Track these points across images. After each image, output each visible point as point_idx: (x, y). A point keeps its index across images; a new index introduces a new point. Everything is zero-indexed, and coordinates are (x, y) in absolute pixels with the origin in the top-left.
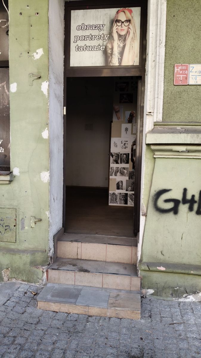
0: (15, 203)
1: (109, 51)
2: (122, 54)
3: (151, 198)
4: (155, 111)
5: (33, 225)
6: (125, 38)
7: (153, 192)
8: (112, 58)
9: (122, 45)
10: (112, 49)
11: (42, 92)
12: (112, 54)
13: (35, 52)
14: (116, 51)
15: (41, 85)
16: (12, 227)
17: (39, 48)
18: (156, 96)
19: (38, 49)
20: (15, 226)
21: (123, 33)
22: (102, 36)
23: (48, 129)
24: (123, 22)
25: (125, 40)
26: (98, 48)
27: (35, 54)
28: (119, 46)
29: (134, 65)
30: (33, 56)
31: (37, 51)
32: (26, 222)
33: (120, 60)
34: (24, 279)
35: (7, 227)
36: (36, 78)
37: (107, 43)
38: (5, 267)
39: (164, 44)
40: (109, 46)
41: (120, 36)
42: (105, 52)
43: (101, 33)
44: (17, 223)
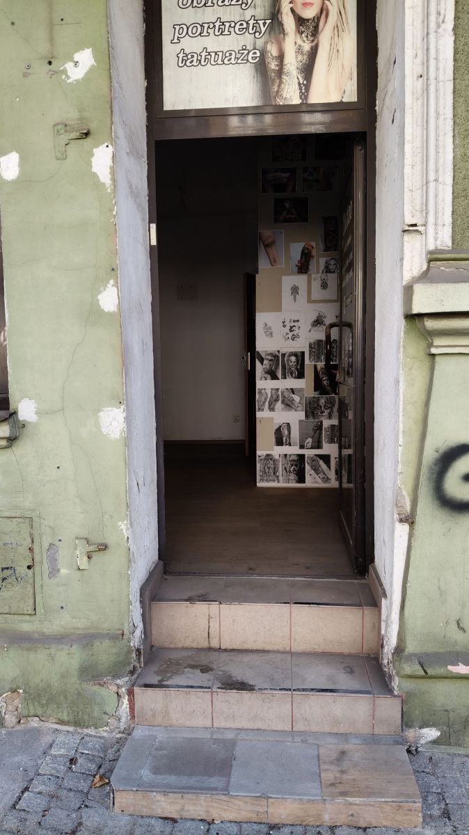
0: (27, 502)
1: (273, 65)
2: (308, 70)
3: (424, 470)
4: (431, 220)
5: (83, 562)
6: (316, 27)
7: (430, 454)
8: (281, 83)
9: (307, 47)
10: (281, 57)
11: (95, 175)
12: (280, 72)
13: (71, 59)
14: (293, 62)
15: (92, 155)
16: (22, 570)
17: (80, 47)
18: (432, 176)
19: (77, 50)
20: (29, 567)
21: (309, 13)
22: (251, 22)
23: (116, 285)
25: (315, 32)
26: (240, 56)
27: (69, 66)
28: (299, 50)
29: (344, 100)
30: (65, 72)
31: (77, 57)
32: (63, 555)
33: (305, 88)
34: (65, 718)
35: (7, 573)
36: (74, 135)
37: (266, 43)
38: (7, 686)
39: (450, 24)
40: (273, 50)
41: (300, 21)
42: (261, 66)
43: (248, 14)
44: (37, 558)
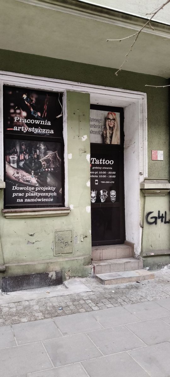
0: (71, 227)
1: (105, 135)
2: (111, 137)
3: (145, 217)
5: (82, 240)
6: (113, 129)
8: (106, 139)
9: (111, 133)
10: (106, 134)
11: (87, 160)
12: (106, 137)
14: (108, 135)
15: (86, 156)
20: (71, 242)
21: (112, 126)
22: (101, 126)
23: (90, 181)
24: (111, 120)
25: (113, 130)
26: (99, 133)
27: (82, 138)
28: (110, 133)
29: (118, 144)
31: (84, 136)
33: (111, 141)
34: (80, 275)
35: (66, 244)
36: (84, 151)
37: (103, 131)
38: (67, 270)
40: (105, 132)
41: (110, 127)
42: (102, 136)
43: (100, 124)
44: (73, 240)
